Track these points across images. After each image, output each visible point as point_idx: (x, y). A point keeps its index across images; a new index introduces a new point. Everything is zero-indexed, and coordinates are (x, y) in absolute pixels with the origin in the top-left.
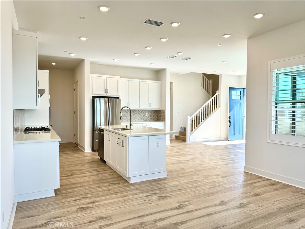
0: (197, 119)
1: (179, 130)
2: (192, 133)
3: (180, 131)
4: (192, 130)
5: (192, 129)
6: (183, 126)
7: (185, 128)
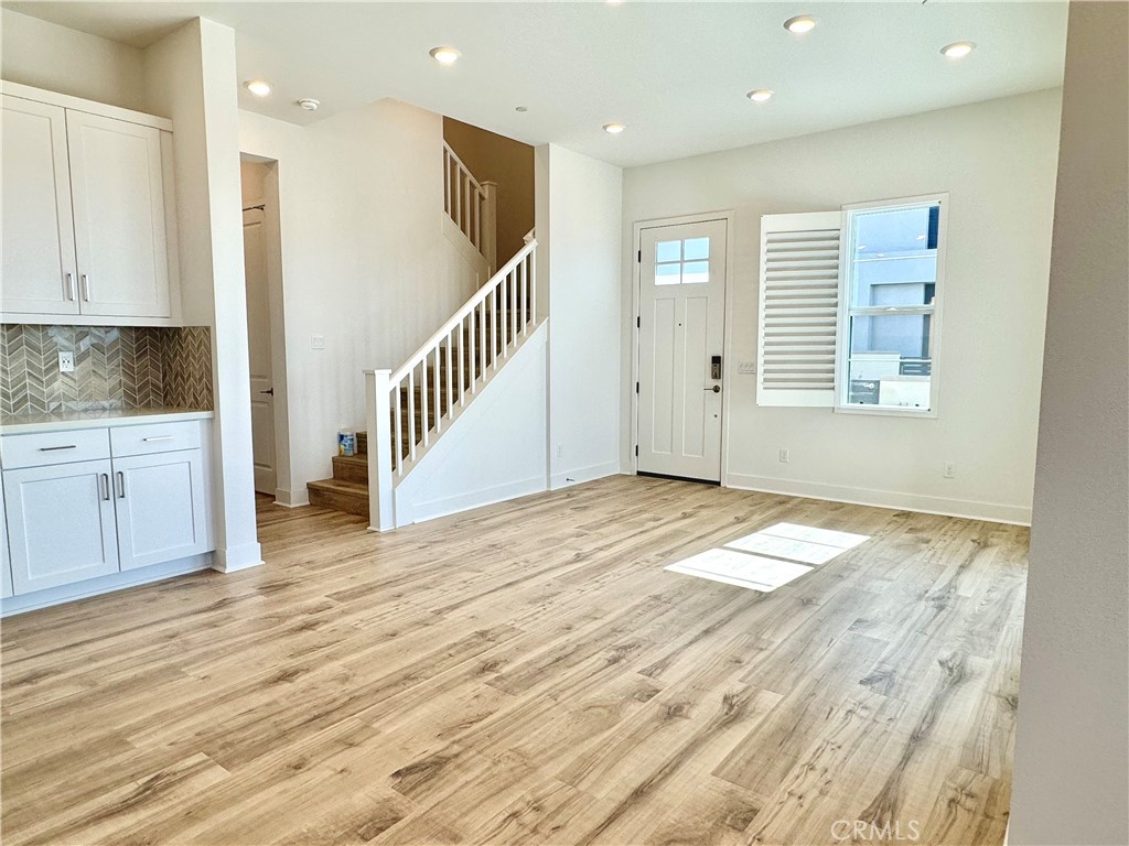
0: (431, 384)
1: (332, 449)
2: (407, 471)
3: (336, 454)
4: (406, 452)
5: (406, 443)
6: (348, 427)
7: (366, 437)
